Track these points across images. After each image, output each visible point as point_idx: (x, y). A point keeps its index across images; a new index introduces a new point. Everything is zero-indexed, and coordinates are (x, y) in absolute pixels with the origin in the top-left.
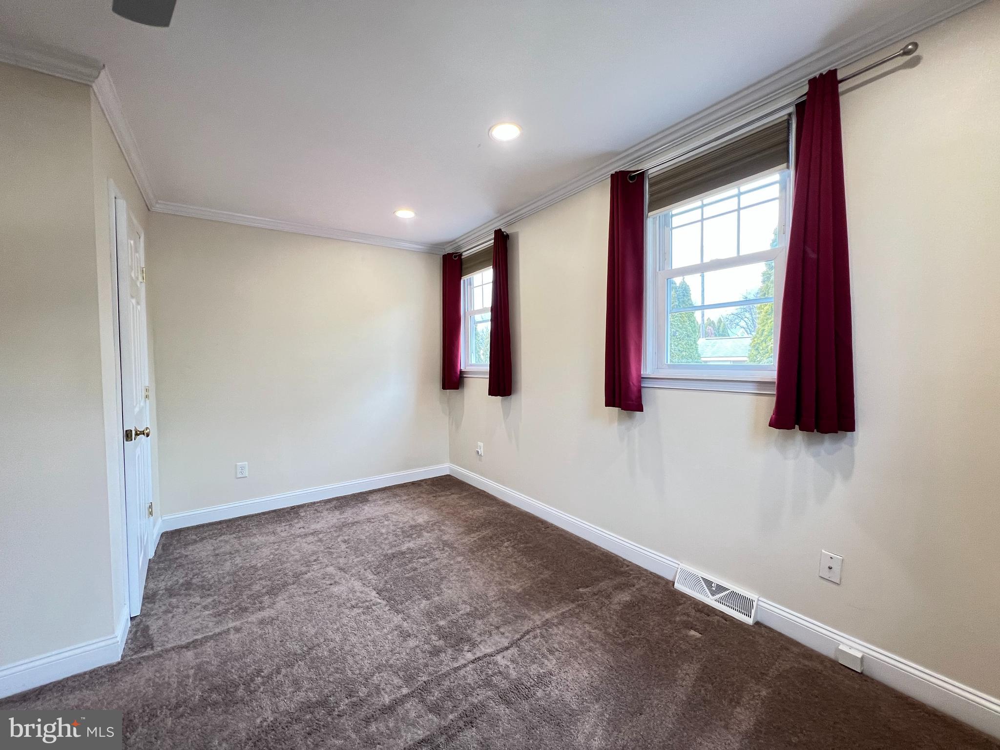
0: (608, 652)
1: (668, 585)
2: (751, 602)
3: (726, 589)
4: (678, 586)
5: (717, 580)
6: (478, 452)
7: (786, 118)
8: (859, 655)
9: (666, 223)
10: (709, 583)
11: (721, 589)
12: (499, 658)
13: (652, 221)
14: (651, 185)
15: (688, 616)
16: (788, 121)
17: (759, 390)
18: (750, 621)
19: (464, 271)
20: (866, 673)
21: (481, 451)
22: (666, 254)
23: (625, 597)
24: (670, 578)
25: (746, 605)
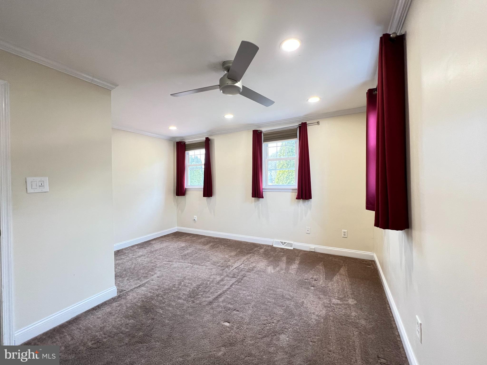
0: (265, 260)
1: (272, 246)
2: (292, 244)
3: (286, 243)
4: (274, 246)
5: (284, 241)
6: (194, 220)
7: (297, 128)
8: (314, 248)
9: (267, 146)
10: (282, 242)
11: (285, 243)
12: (240, 266)
13: (264, 145)
14: (264, 135)
15: (279, 250)
16: (297, 129)
17: (292, 191)
18: (292, 248)
19: (186, 149)
20: (315, 251)
21: (196, 219)
22: (267, 154)
23: (263, 250)
24: (271, 245)
25: (291, 245)
